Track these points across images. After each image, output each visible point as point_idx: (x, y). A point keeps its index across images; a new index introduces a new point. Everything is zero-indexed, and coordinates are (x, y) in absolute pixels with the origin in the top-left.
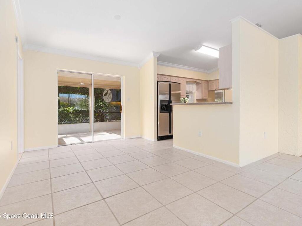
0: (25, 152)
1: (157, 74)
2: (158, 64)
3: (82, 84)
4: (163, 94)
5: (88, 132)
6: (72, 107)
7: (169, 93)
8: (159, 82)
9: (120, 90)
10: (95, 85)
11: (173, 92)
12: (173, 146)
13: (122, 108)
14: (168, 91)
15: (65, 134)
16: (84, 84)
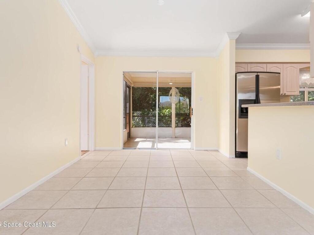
0: (95, 150)
1: (235, 63)
2: (237, 48)
3: (170, 84)
4: (245, 91)
5: (169, 138)
6: (168, 110)
7: (255, 90)
8: (238, 75)
9: (190, 88)
10: (159, 84)
11: (262, 89)
12: (248, 168)
13: (192, 111)
14: (255, 86)
15: (145, 138)
16: (173, 83)
